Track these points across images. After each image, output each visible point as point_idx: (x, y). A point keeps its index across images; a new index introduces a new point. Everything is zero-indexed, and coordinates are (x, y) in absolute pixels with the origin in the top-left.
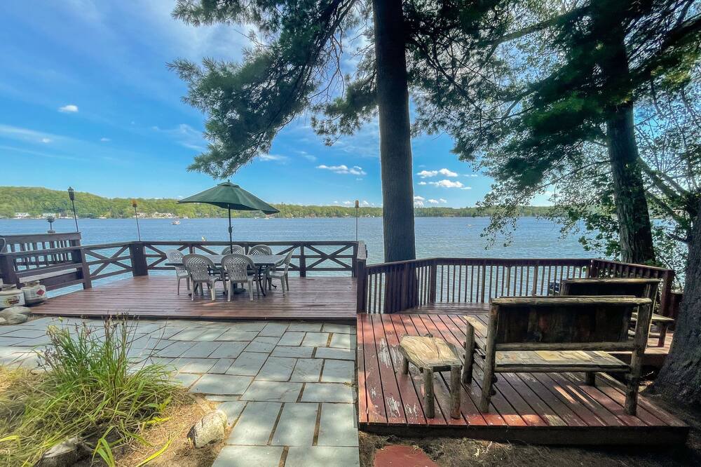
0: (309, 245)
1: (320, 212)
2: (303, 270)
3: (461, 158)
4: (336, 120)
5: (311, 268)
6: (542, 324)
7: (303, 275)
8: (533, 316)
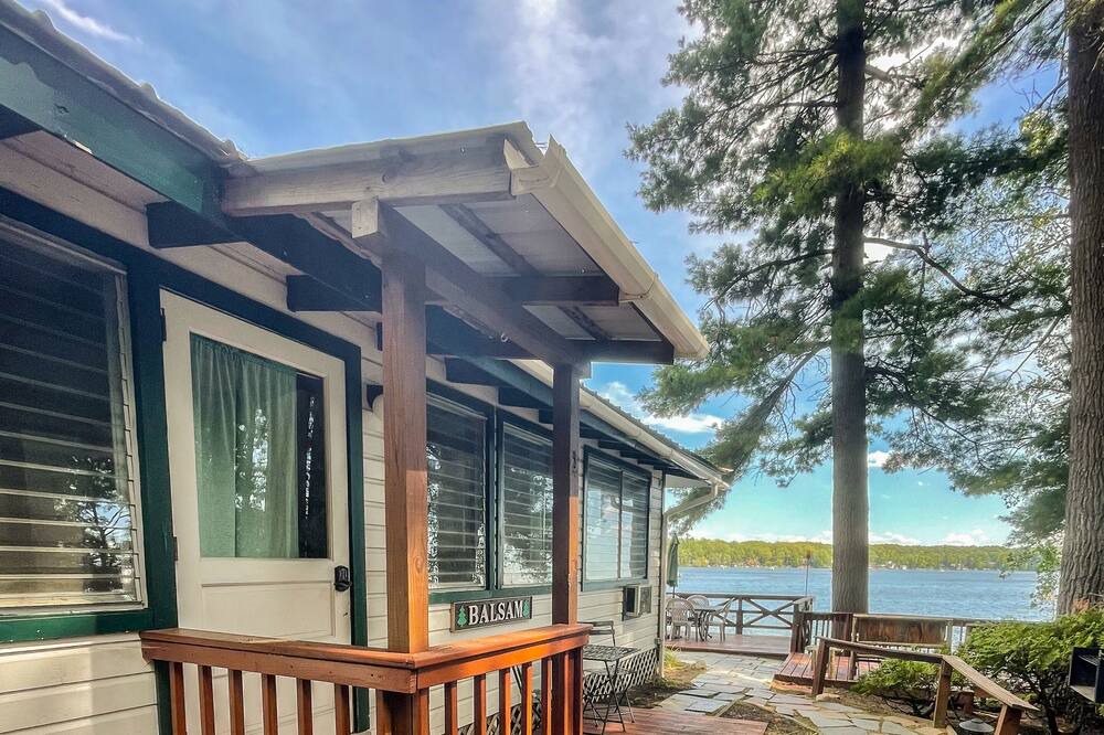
0: (748, 598)
1: (770, 554)
2: (739, 626)
3: (967, 494)
4: (791, 460)
5: (749, 625)
6: (887, 630)
7: (739, 632)
8: (881, 626)
